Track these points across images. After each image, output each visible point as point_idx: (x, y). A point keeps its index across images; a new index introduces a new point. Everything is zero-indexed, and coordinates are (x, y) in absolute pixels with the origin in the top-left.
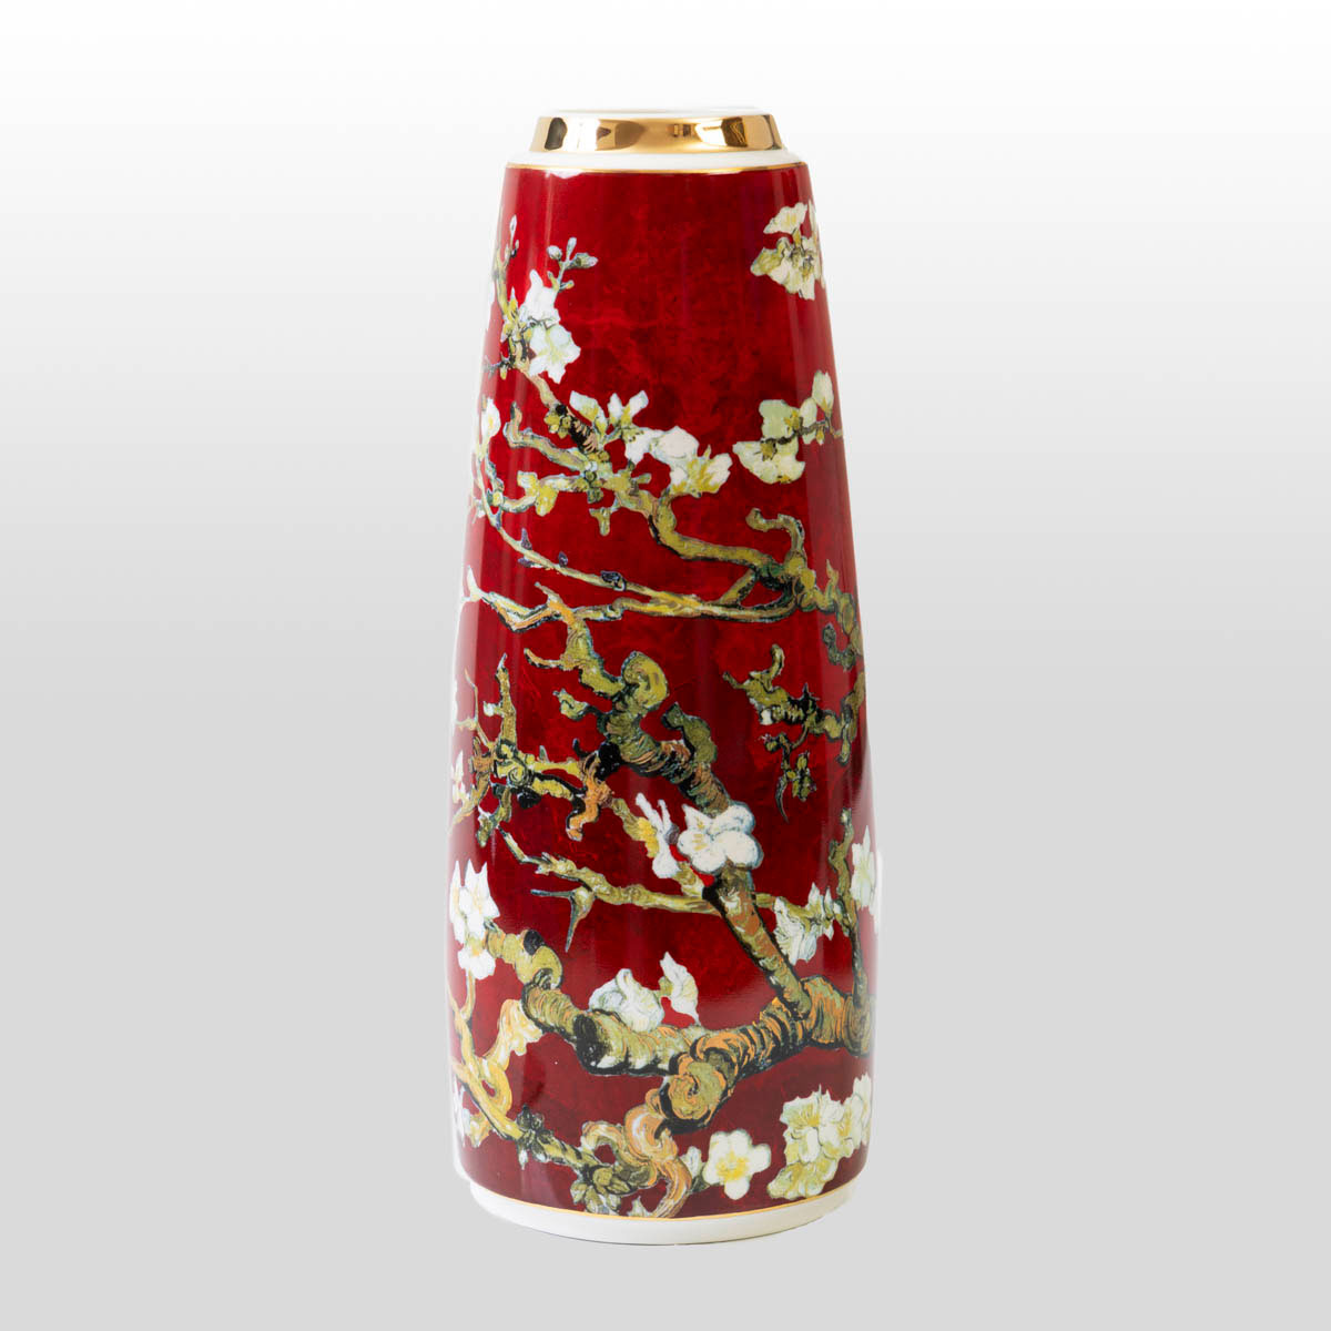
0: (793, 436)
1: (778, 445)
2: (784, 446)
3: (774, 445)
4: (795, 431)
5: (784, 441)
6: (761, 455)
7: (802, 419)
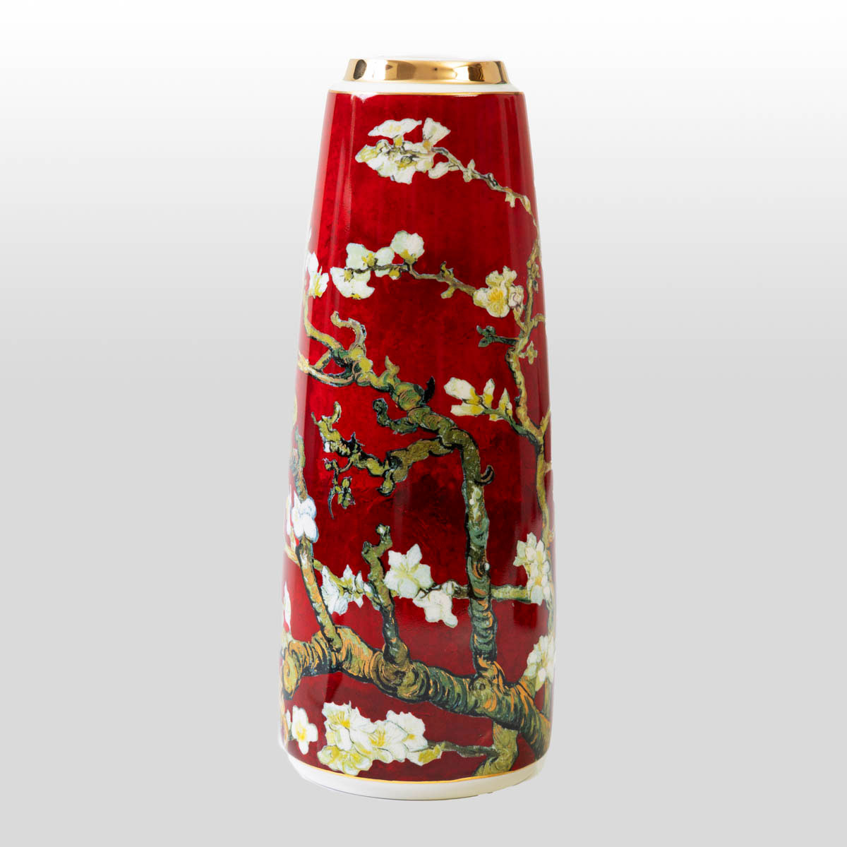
0: (367, 269)
1: (354, 273)
2: (359, 275)
3: (352, 273)
4: (369, 267)
5: (360, 271)
6: (344, 277)
7: (376, 260)
